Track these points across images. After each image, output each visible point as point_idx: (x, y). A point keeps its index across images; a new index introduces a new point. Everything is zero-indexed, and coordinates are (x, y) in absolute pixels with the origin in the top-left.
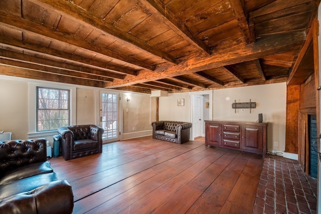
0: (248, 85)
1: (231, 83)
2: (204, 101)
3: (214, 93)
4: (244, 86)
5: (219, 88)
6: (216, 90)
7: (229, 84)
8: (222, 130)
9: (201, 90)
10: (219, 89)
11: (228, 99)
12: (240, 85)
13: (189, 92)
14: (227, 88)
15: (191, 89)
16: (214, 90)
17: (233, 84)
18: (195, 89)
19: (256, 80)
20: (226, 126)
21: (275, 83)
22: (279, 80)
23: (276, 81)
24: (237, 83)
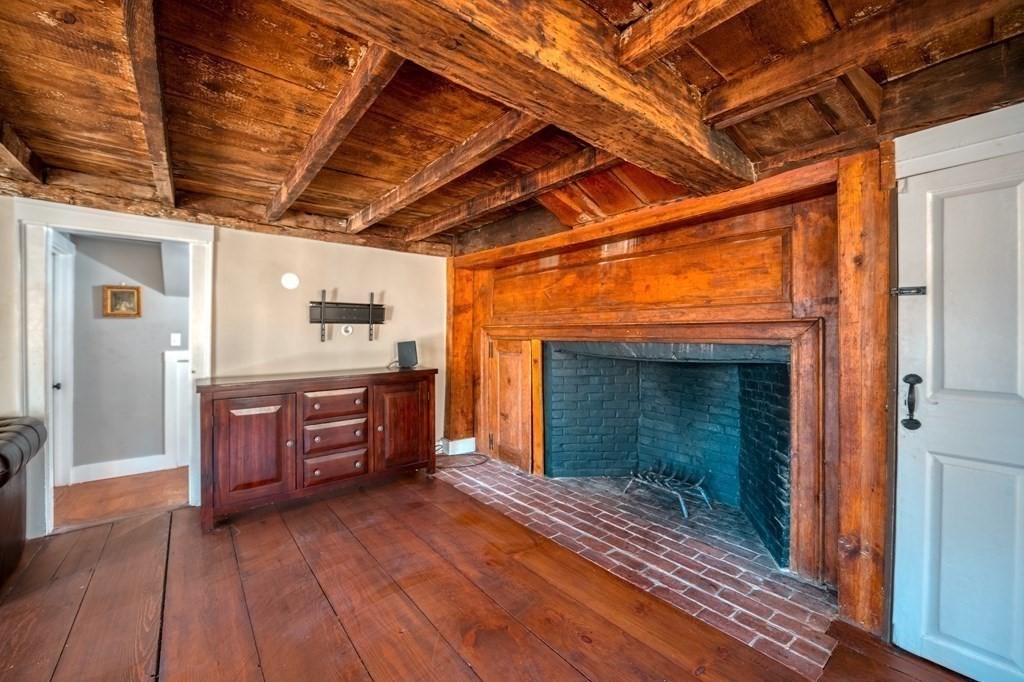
0: (364, 245)
1: (307, 217)
2: (80, 273)
3: (219, 244)
4: (353, 244)
5: (252, 225)
6: (233, 231)
7: (300, 219)
8: (300, 416)
9: (137, 212)
10: (250, 229)
11: (290, 281)
12: (340, 236)
13: (17, 200)
14: (289, 234)
15: (44, 182)
16: (224, 231)
17: (315, 223)
18: (78, 187)
19: (388, 232)
20: (316, 400)
21: (428, 254)
22: (436, 250)
23: (431, 249)
24: (331, 224)
